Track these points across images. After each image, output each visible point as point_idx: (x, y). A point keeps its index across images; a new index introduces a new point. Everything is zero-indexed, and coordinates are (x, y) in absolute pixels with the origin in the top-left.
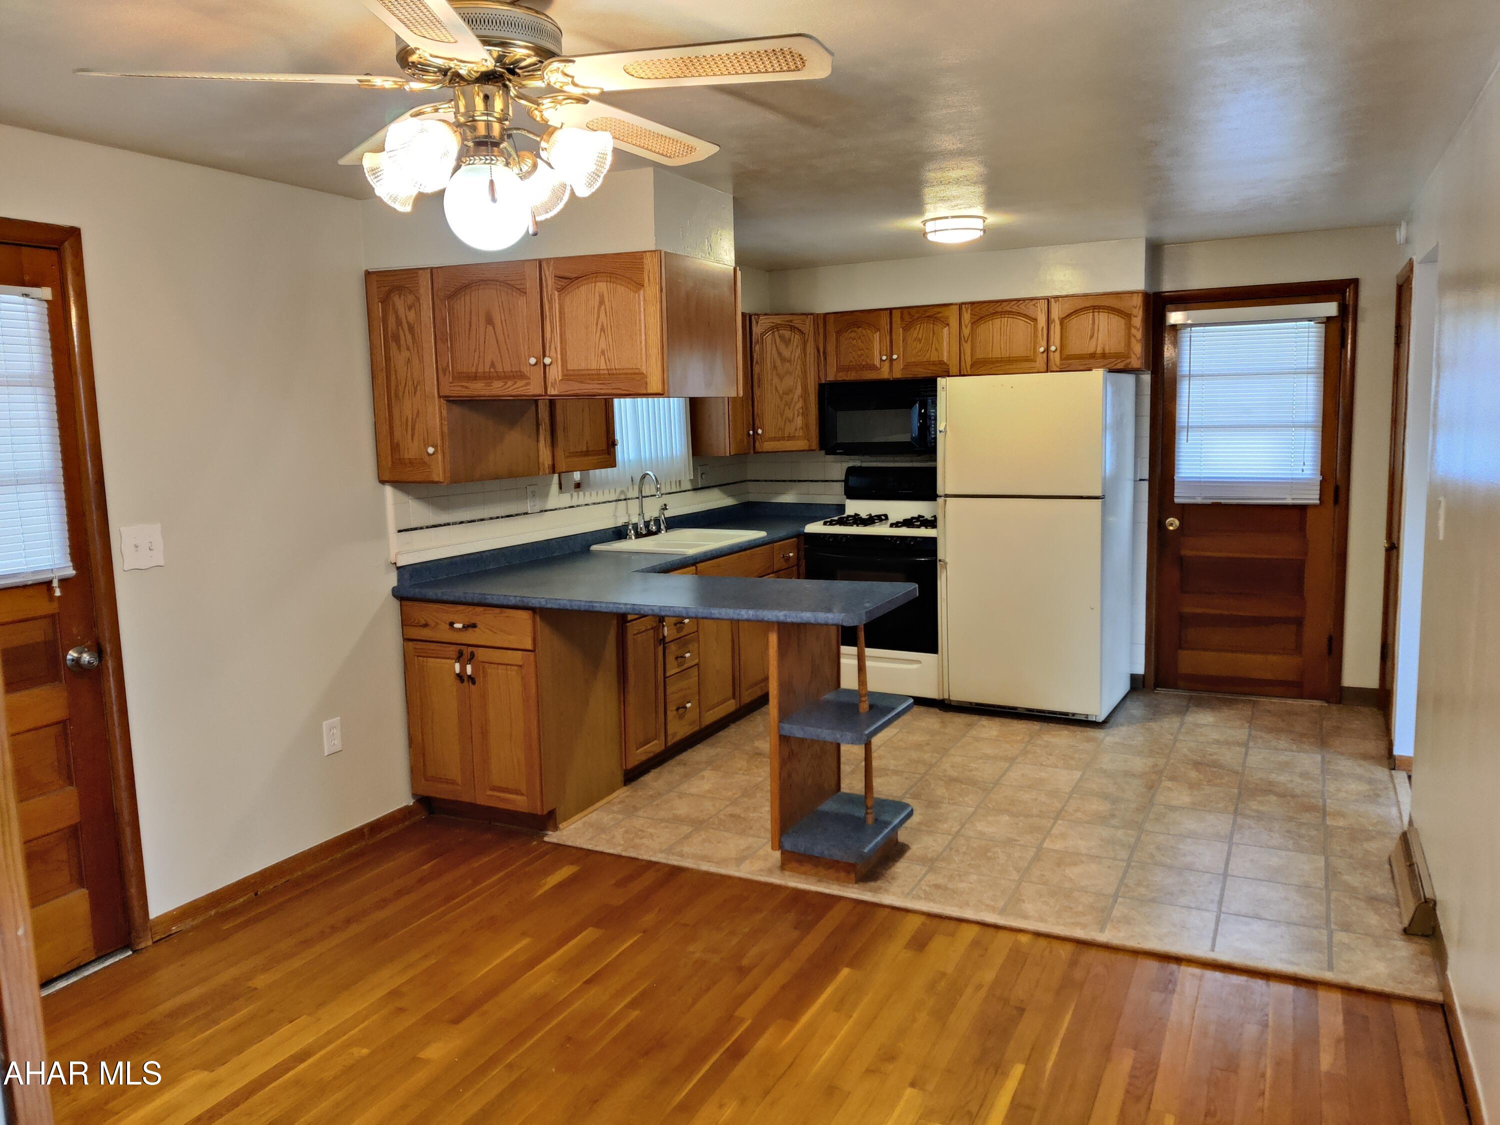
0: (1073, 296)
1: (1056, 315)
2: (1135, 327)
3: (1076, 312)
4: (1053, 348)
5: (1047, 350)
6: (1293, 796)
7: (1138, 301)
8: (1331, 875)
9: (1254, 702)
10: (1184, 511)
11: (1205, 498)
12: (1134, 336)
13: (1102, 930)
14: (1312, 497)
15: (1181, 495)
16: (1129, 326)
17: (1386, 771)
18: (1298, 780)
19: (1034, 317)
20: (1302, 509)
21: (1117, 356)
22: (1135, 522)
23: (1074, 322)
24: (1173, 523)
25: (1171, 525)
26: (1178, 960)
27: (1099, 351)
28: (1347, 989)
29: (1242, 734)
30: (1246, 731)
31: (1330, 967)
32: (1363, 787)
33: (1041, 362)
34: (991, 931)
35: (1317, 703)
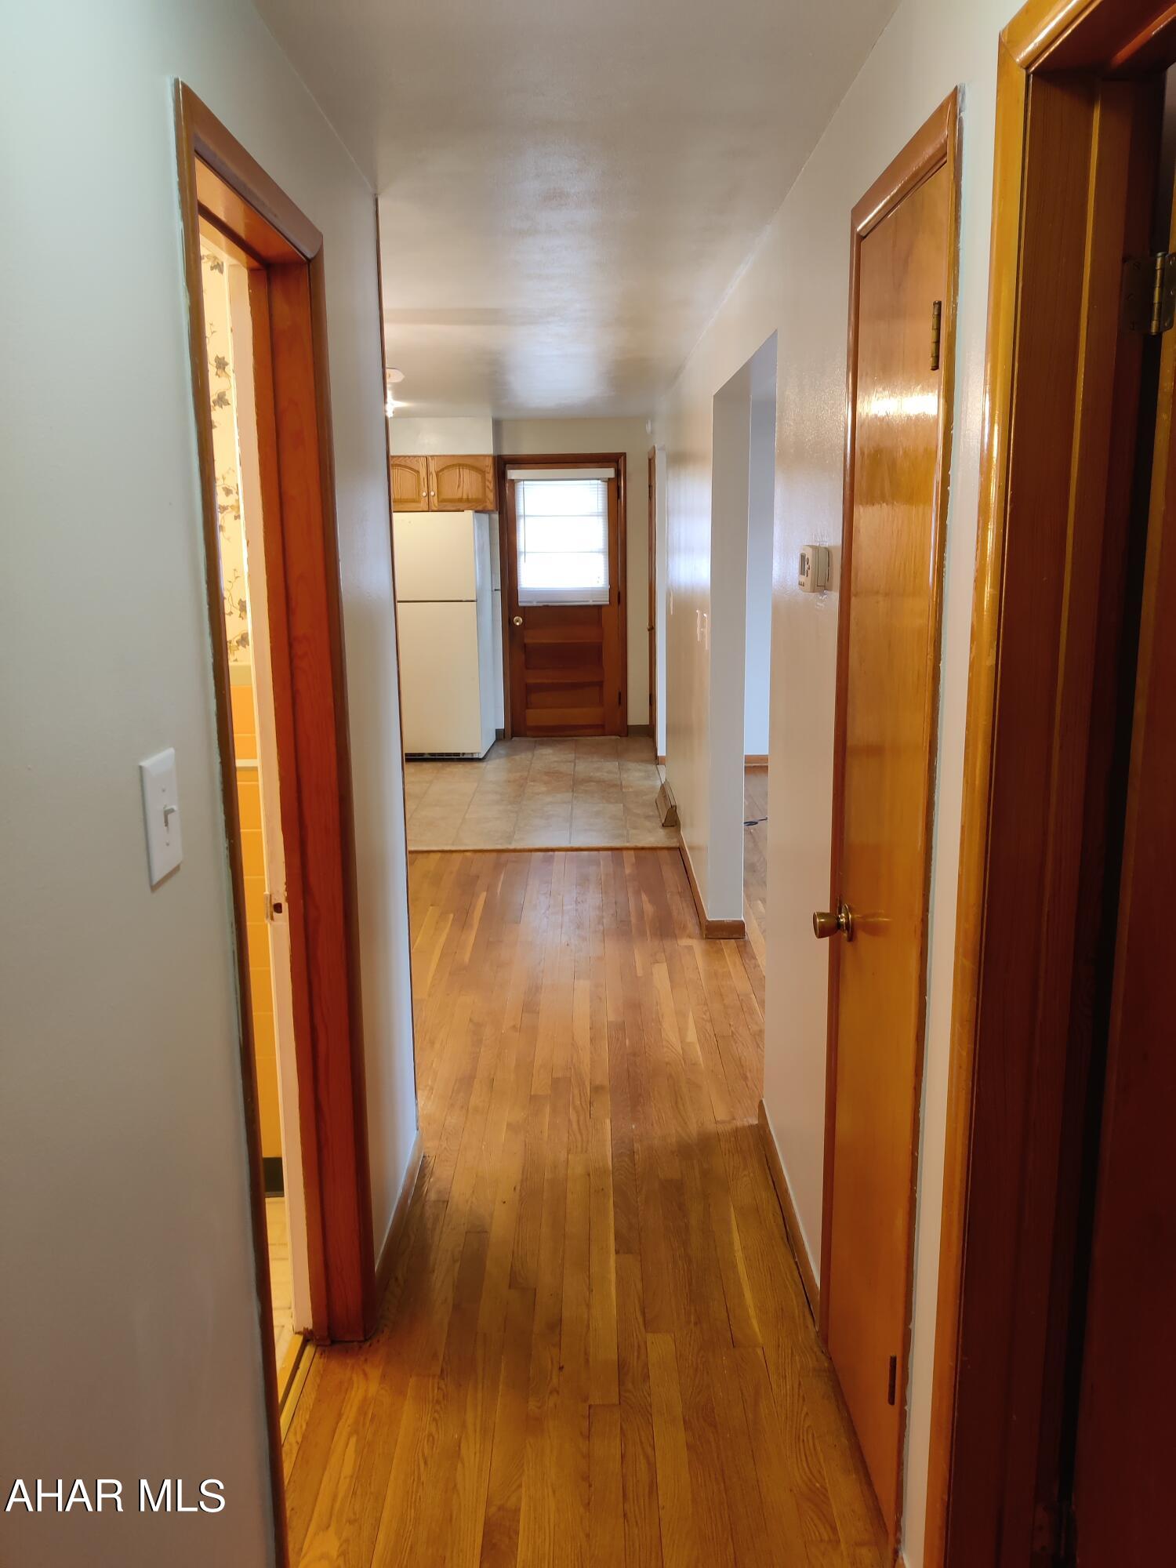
0: (444, 456)
1: (432, 469)
2: (488, 481)
3: (447, 467)
4: (432, 493)
5: (428, 494)
6: (604, 782)
7: (489, 462)
8: (626, 810)
9: (576, 740)
10: (528, 612)
11: (538, 602)
12: (488, 487)
13: (510, 843)
14: (604, 600)
15: (523, 601)
16: (484, 479)
17: (654, 766)
18: (606, 774)
19: (417, 469)
20: (599, 607)
21: (477, 501)
22: (493, 620)
23: (446, 474)
24: (518, 621)
25: (517, 621)
26: (553, 850)
27: (465, 497)
28: (636, 849)
29: (571, 756)
30: (573, 755)
31: (628, 842)
32: (642, 774)
33: (423, 505)
34: (448, 855)
35: (613, 737)
